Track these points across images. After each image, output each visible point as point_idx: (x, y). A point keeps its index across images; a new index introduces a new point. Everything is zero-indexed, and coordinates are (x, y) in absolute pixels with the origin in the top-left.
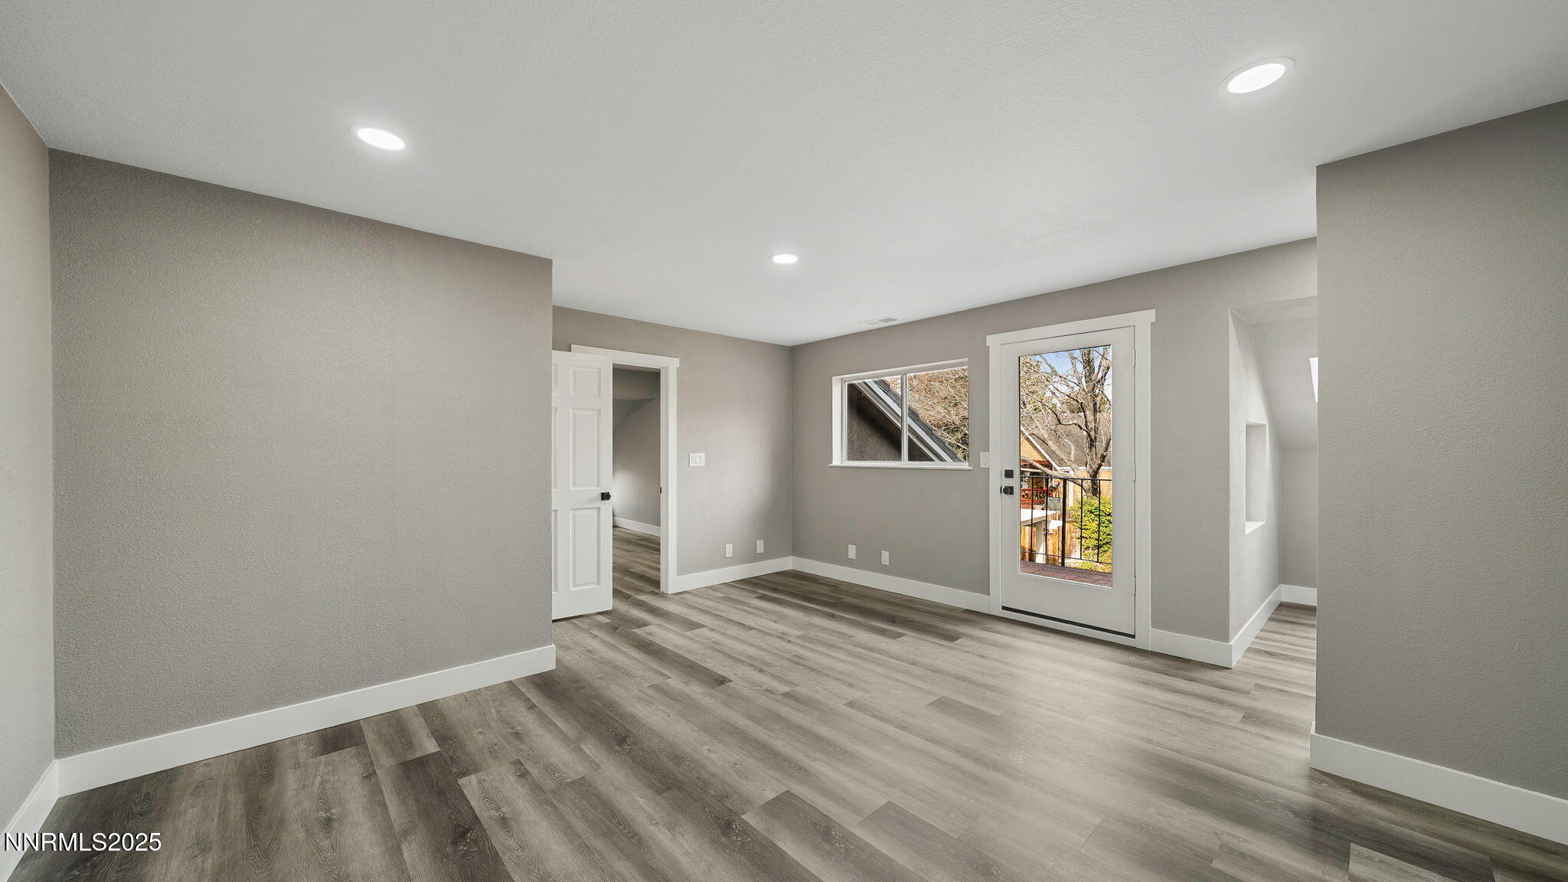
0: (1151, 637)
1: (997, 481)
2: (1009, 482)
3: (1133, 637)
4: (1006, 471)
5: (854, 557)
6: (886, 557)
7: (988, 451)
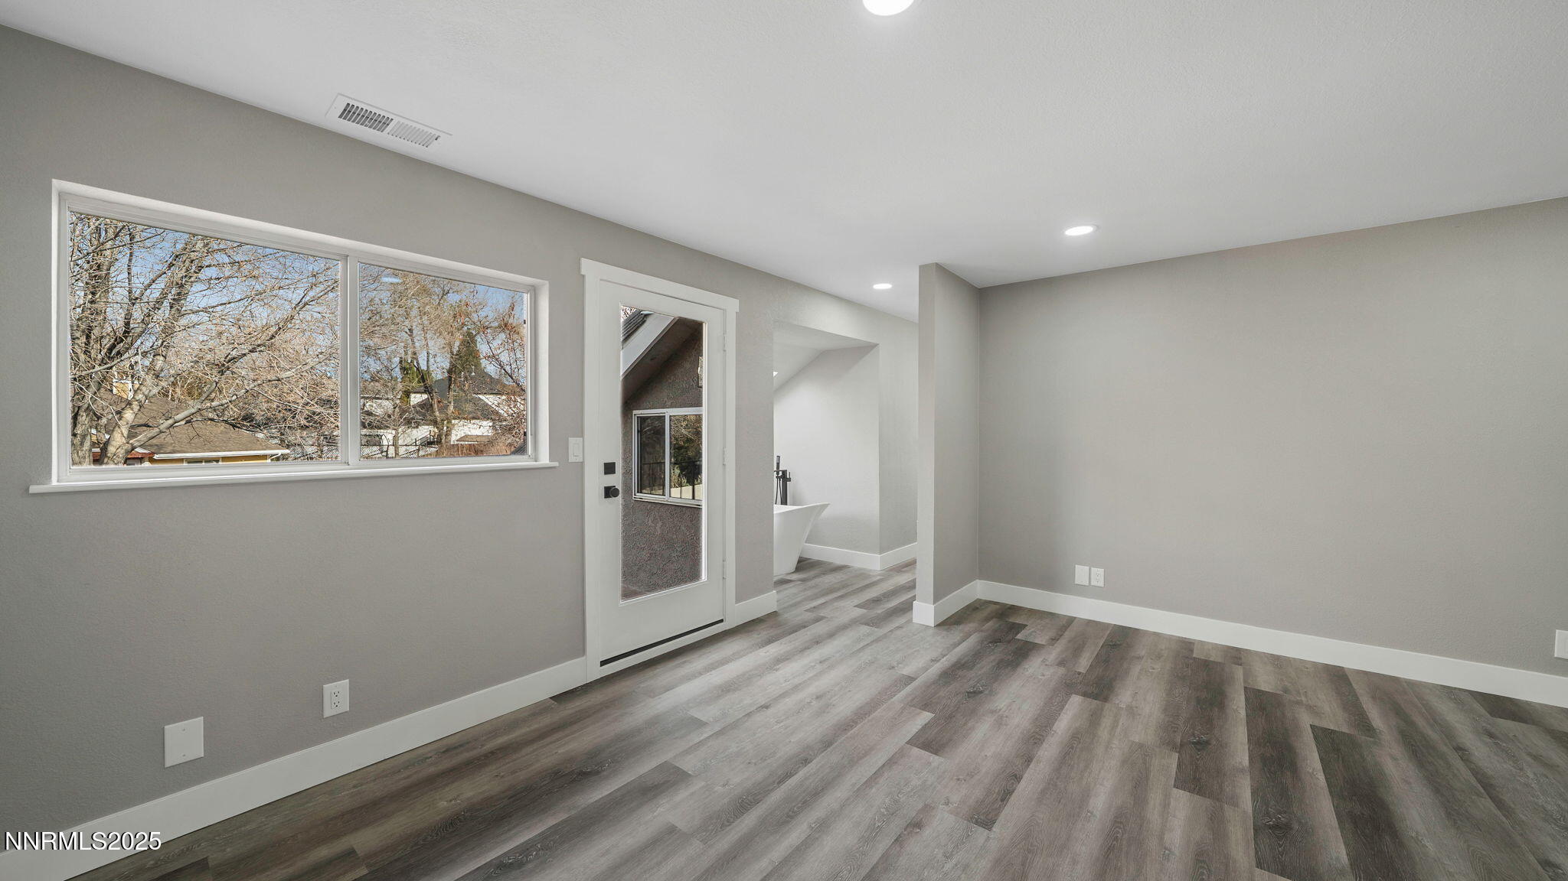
0: (738, 613)
2: (610, 480)
3: (722, 621)
4: (605, 464)
5: (198, 751)
6: (337, 696)
7: (582, 436)
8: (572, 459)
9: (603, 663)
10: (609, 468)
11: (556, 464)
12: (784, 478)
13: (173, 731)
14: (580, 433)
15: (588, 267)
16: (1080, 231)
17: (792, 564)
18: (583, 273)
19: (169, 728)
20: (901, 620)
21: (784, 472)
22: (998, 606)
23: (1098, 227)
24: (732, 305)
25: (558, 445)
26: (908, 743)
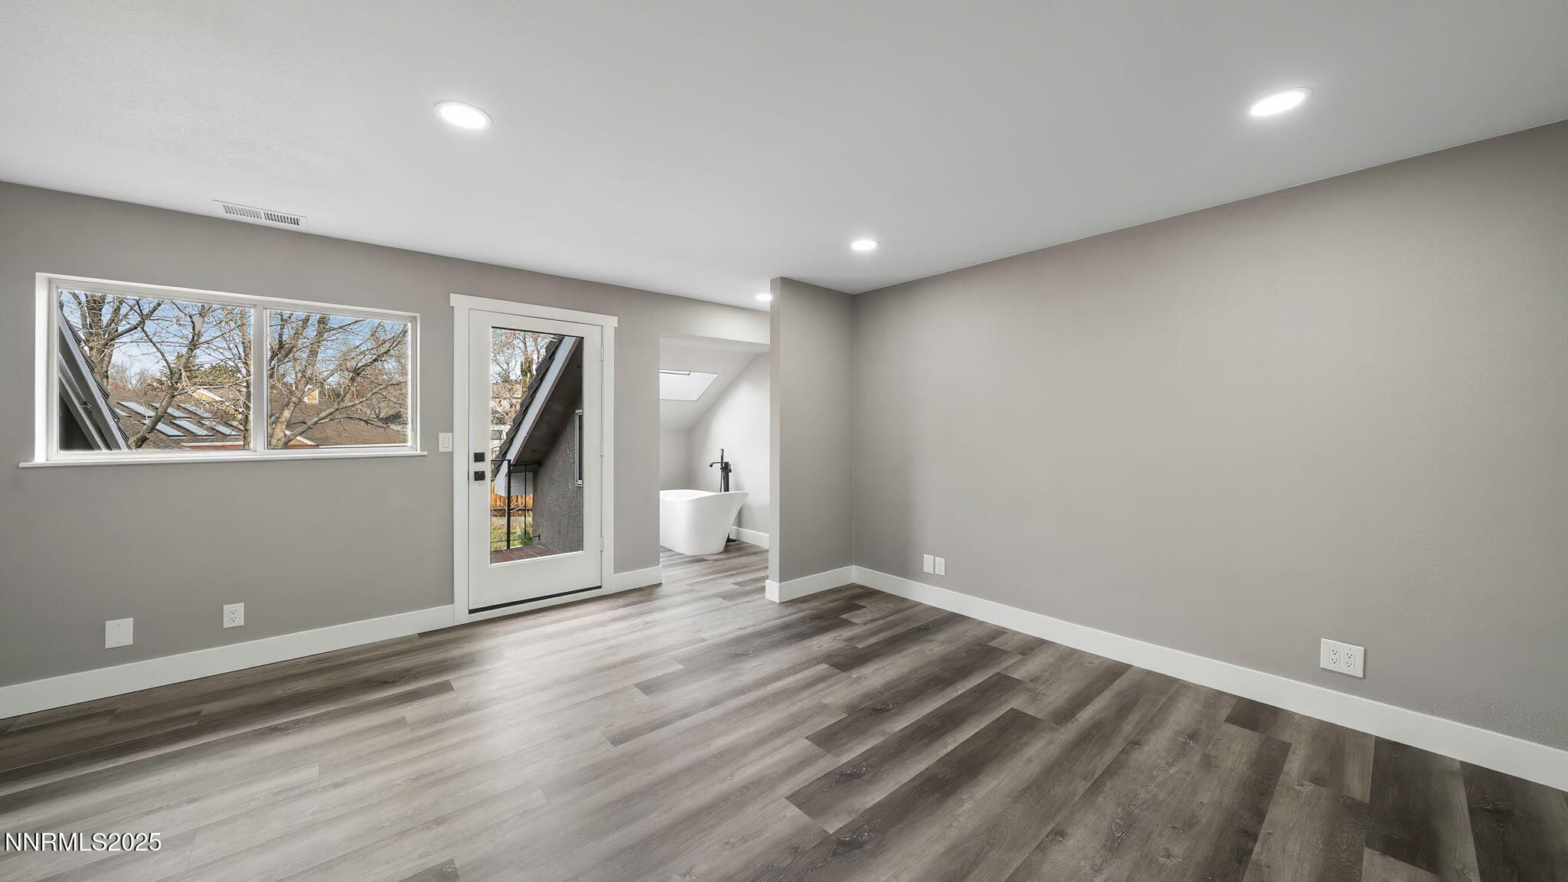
0: (615, 582)
1: (463, 467)
2: (480, 467)
3: (600, 587)
4: (475, 454)
5: (129, 640)
6: (234, 614)
7: (452, 432)
8: (441, 450)
9: (471, 612)
10: (479, 457)
11: (426, 453)
12: (726, 468)
13: (111, 626)
14: (450, 429)
15: (456, 299)
16: (864, 245)
17: (720, 545)
18: (451, 305)
19: (108, 623)
20: (757, 597)
21: (727, 464)
22: (862, 590)
23: (879, 243)
24: (611, 322)
25: (429, 438)
26: (635, 685)
